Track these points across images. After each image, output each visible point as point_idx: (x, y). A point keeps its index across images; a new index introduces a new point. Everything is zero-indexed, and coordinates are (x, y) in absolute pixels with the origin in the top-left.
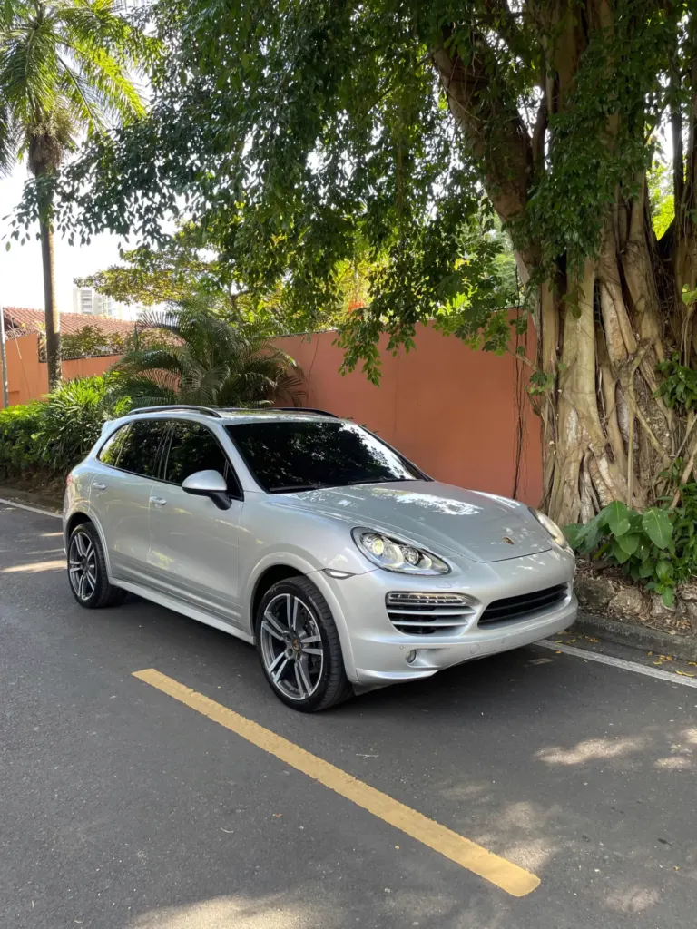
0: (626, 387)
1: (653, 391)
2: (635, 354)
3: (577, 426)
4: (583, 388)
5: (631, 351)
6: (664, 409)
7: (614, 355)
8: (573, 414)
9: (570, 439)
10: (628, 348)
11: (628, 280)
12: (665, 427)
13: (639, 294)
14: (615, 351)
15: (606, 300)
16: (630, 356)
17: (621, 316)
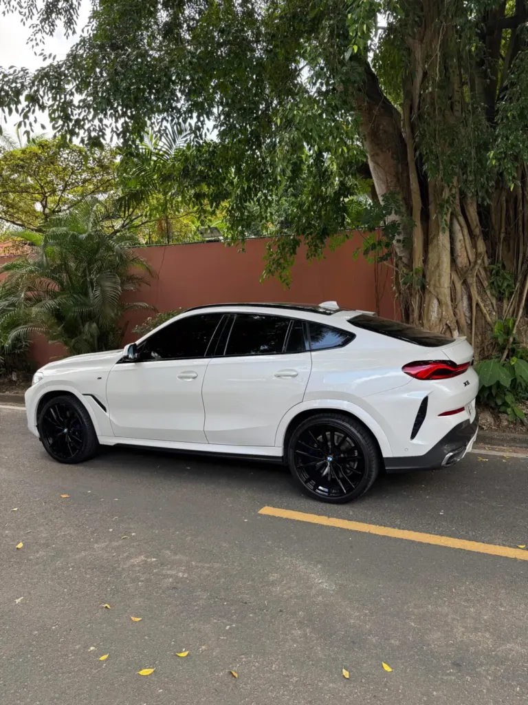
0: (471, 284)
1: (485, 286)
2: (475, 263)
3: (438, 310)
4: (444, 285)
5: (472, 260)
6: (491, 297)
7: (461, 263)
8: (435, 301)
9: (433, 318)
10: (471, 259)
11: (468, 214)
12: (492, 309)
13: (475, 224)
14: (462, 261)
15: (457, 227)
16: (472, 264)
17: (466, 238)
